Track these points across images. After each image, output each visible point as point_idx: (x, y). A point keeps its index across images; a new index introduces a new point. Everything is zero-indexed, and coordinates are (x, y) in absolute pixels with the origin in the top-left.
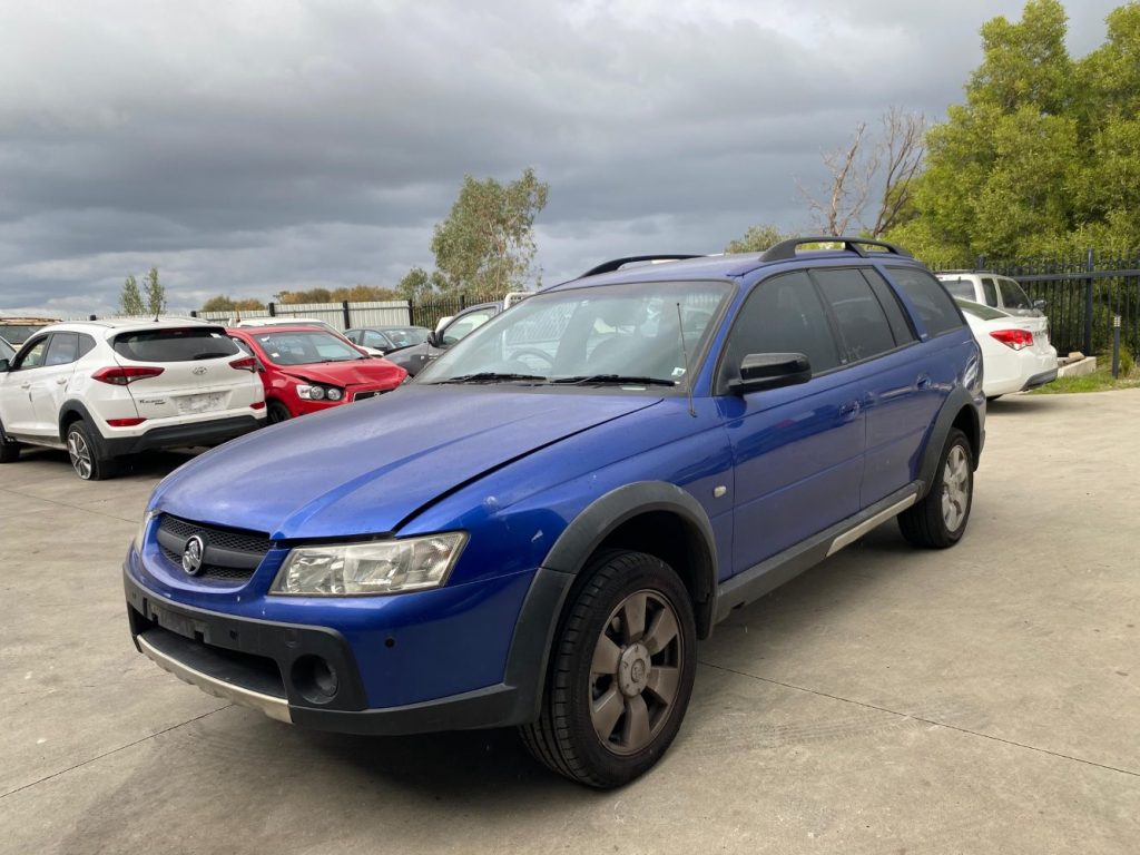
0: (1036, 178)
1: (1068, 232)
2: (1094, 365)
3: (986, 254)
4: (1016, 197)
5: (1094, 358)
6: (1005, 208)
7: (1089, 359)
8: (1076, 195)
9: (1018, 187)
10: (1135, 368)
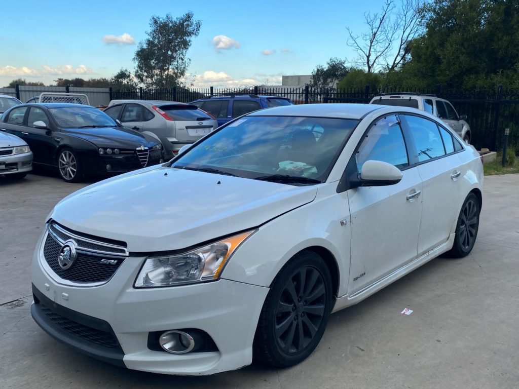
0: (477, 40)
1: (492, 75)
2: (495, 157)
3: (446, 84)
4: (464, 51)
5: (495, 152)
6: (458, 57)
7: (492, 153)
8: (499, 51)
9: (466, 45)
10: (516, 161)
